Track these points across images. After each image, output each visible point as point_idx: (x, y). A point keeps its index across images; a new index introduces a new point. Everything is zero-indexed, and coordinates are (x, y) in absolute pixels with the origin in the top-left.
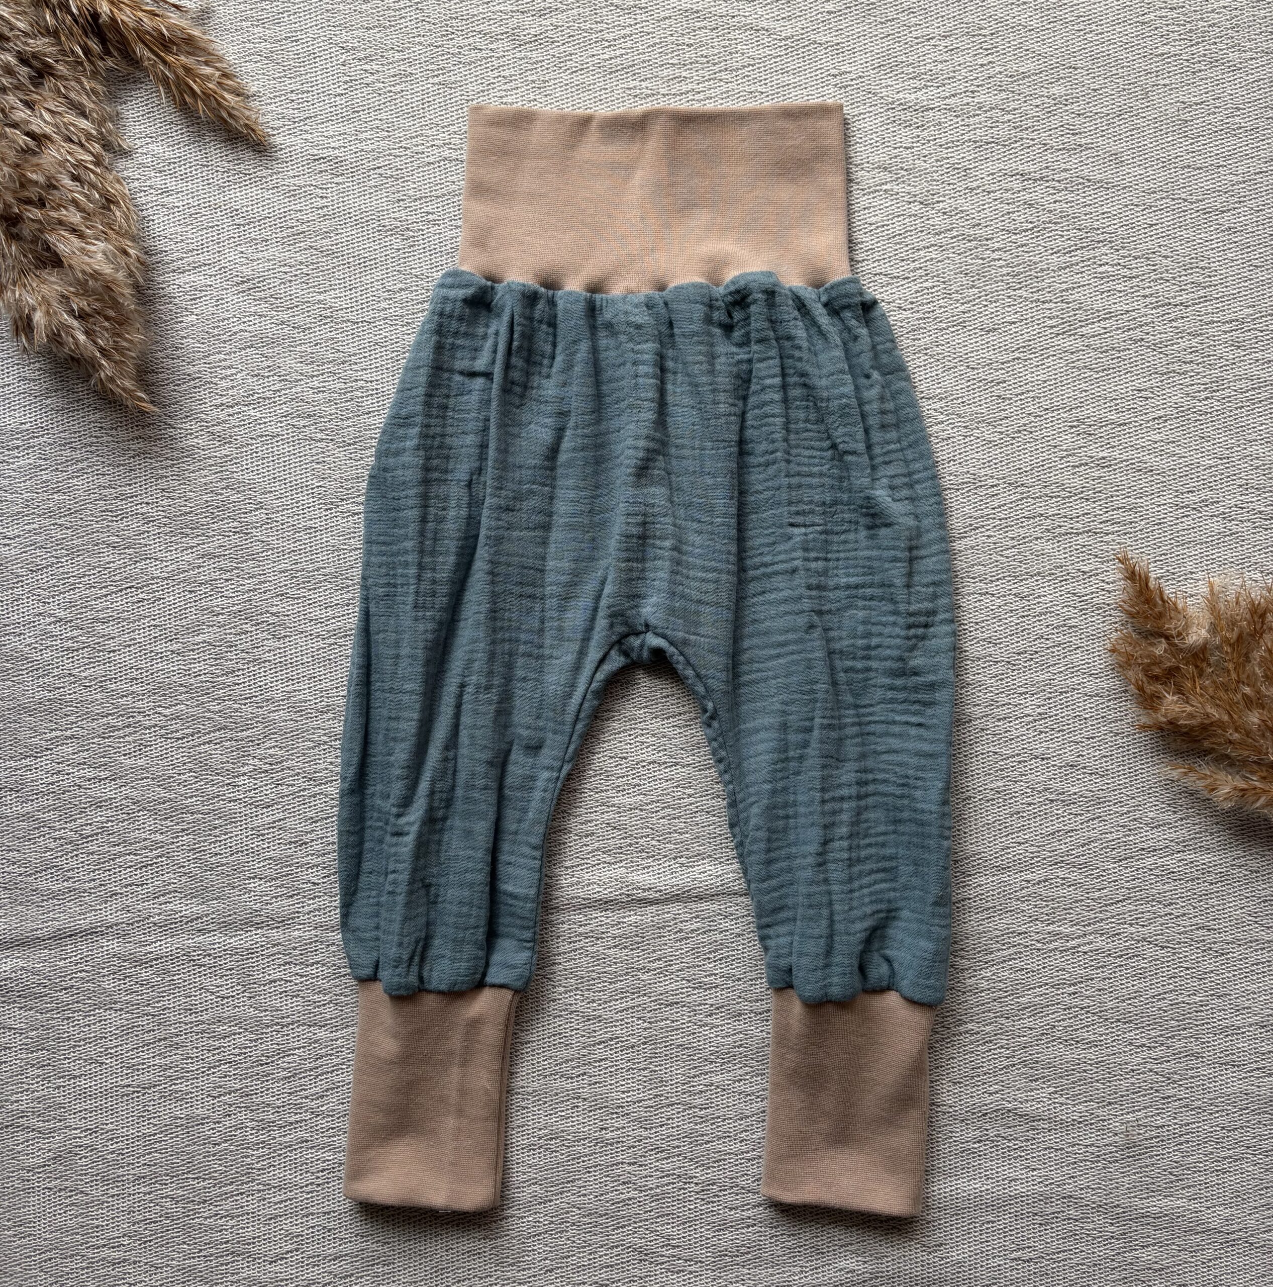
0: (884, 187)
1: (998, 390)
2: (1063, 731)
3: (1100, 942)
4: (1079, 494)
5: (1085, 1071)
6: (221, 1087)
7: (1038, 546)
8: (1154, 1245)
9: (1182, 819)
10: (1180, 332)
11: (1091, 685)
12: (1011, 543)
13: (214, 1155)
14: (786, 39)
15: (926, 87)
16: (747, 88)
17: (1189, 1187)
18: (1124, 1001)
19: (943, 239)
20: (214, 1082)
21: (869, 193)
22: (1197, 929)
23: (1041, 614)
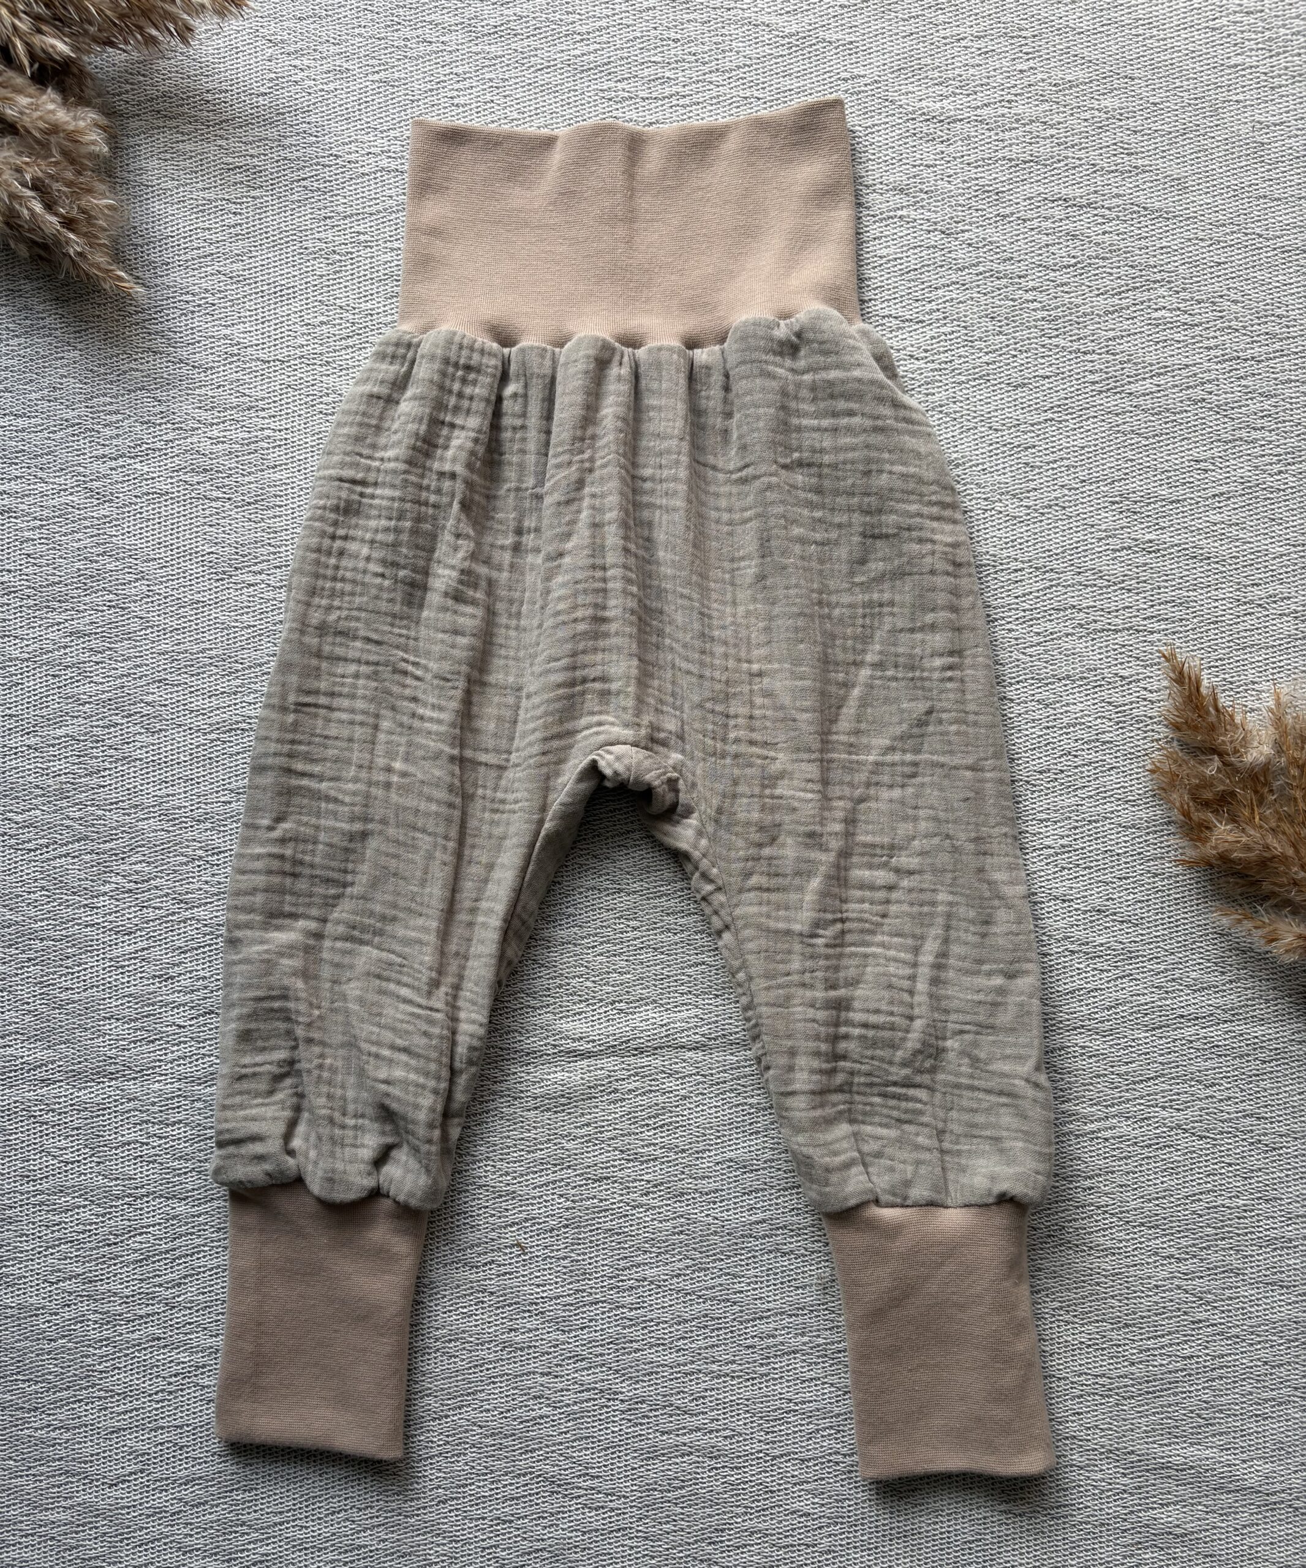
0: (899, 213)
1: (1026, 457)
2: (1090, 868)
3: (1125, 1128)
4: (1119, 584)
5: (1098, 1284)
6: (59, 1271)
7: (1068, 644)
8: (1175, 1503)
9: (1231, 982)
10: (1249, 392)
11: (1127, 815)
12: (1036, 640)
13: (49, 1353)
14: (791, 35)
15: (955, 94)
16: (741, 93)
17: (1221, 1434)
18: (1150, 1201)
19: (965, 276)
20: (52, 1265)
21: (881, 220)
22: (1244, 1117)
23: (1069, 726)
